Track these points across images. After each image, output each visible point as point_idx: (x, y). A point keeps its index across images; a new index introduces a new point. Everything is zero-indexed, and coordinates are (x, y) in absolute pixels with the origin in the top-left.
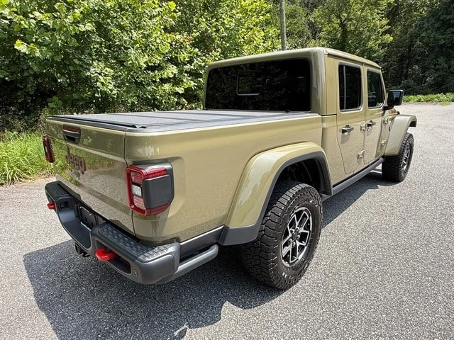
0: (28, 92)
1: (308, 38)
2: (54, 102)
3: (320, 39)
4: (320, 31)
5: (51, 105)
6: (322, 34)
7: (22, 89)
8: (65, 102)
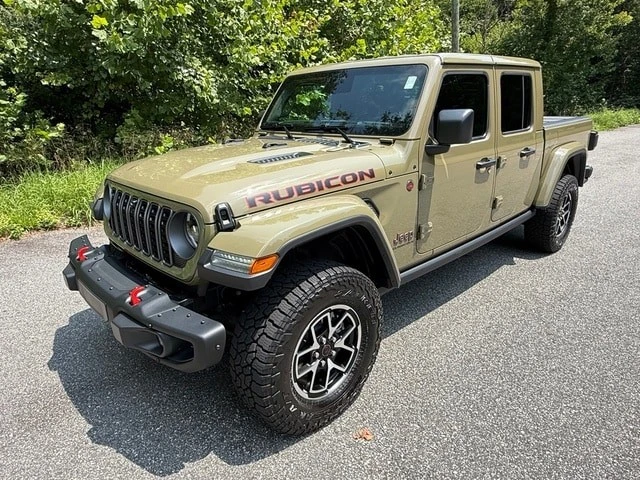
0: (96, 105)
1: (493, 18)
2: (132, 117)
3: (512, 19)
4: (513, 8)
5: (129, 122)
6: (515, 13)
7: (87, 99)
8: (146, 117)
